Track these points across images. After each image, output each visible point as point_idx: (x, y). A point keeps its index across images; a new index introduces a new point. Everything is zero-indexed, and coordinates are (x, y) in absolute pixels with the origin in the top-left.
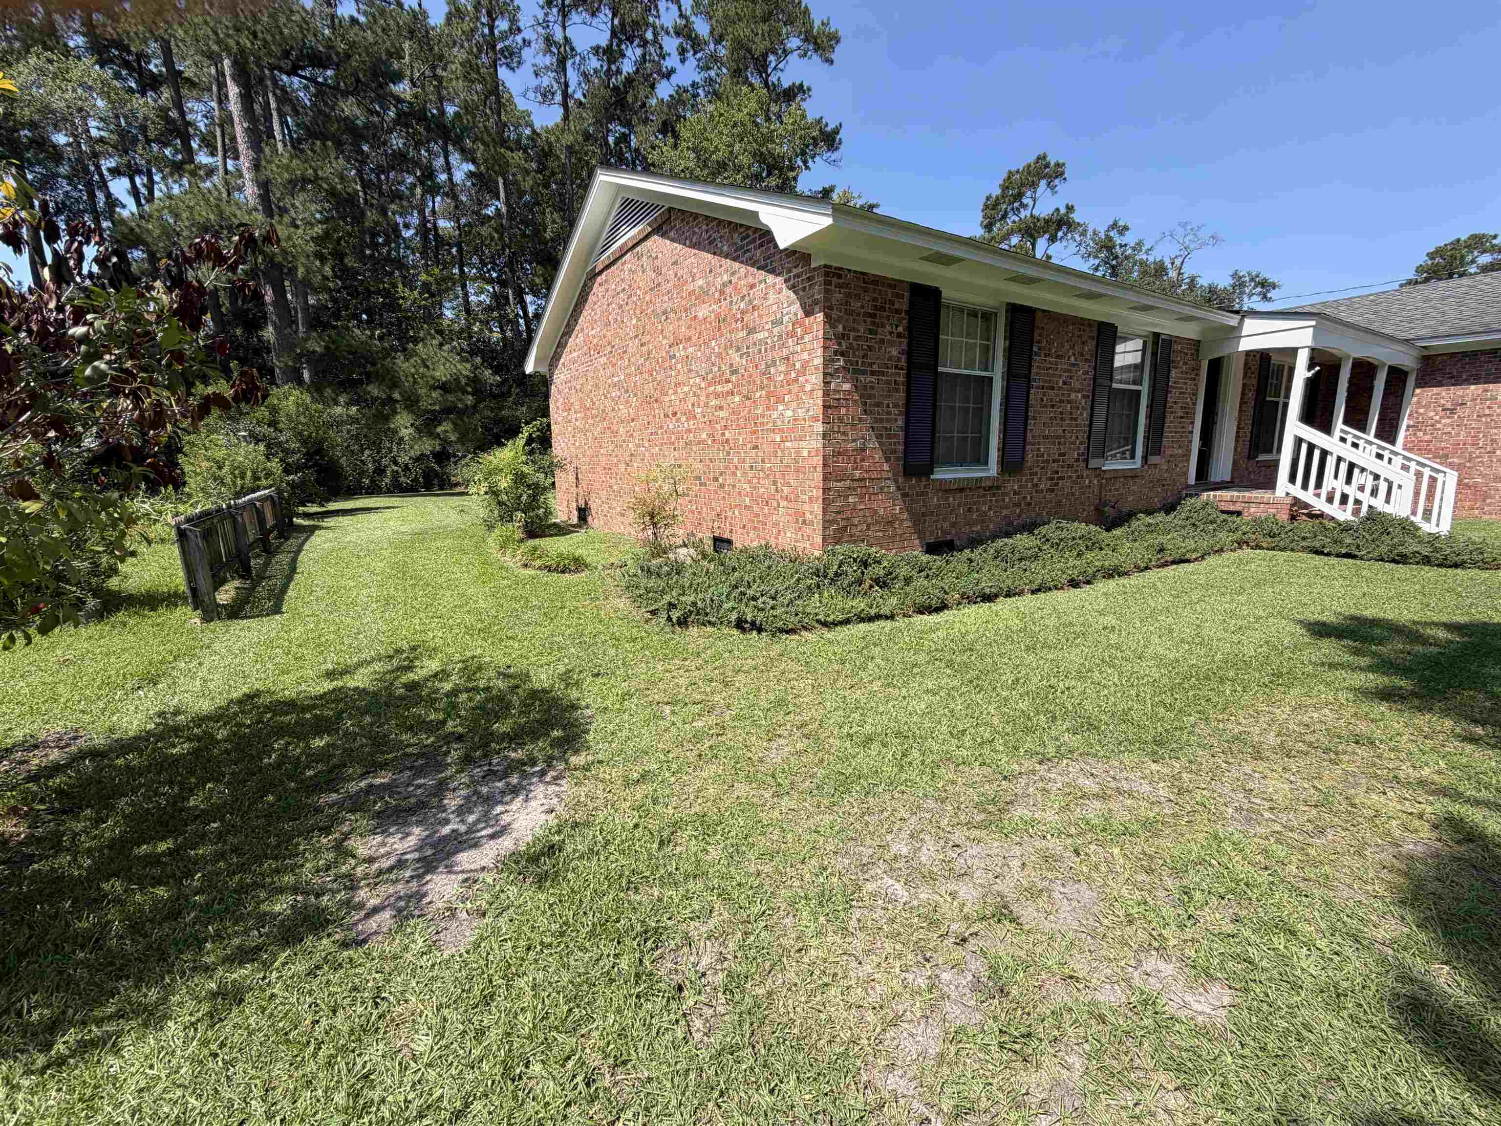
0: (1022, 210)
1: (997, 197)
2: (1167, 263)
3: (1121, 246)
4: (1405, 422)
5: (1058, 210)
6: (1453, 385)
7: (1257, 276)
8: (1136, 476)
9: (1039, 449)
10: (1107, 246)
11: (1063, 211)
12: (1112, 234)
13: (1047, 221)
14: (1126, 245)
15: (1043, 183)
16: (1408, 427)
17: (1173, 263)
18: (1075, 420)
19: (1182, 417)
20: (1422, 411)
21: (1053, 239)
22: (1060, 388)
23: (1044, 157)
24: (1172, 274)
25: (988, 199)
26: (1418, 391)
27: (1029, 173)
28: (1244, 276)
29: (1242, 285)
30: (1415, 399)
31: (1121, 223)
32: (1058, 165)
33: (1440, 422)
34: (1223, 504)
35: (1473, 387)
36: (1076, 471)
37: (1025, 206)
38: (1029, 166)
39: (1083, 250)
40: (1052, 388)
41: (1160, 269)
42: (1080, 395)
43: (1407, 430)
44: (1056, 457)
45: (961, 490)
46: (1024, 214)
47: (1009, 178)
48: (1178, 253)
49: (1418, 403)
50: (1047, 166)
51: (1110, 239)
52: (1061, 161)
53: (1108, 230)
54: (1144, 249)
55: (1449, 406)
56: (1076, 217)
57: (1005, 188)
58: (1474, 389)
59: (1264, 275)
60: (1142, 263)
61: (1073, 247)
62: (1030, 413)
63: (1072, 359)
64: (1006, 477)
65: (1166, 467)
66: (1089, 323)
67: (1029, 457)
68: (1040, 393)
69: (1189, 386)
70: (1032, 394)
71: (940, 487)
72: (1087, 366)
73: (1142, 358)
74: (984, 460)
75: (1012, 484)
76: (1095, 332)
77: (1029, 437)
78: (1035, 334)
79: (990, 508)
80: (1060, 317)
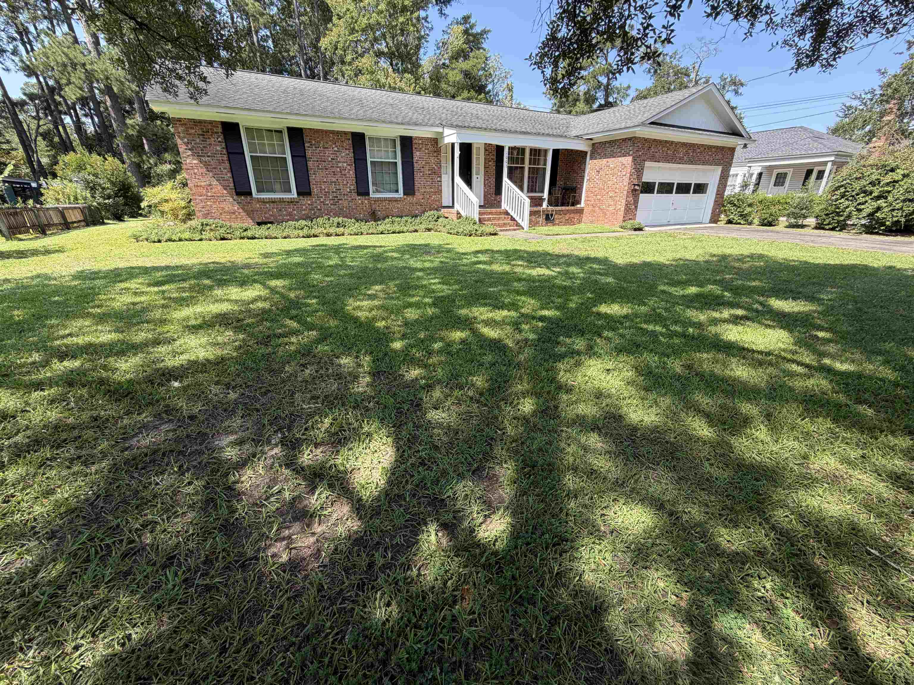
2: (691, 68)
4: (586, 178)
8: (398, 201)
9: (321, 187)
16: (587, 180)
17: (694, 68)
18: (345, 175)
19: (429, 174)
20: (591, 171)
22: (330, 161)
24: (693, 75)
26: (590, 162)
30: (591, 165)
33: (595, 178)
34: (445, 214)
36: (350, 197)
40: (325, 161)
42: (345, 164)
43: (587, 182)
44: (334, 190)
45: (273, 202)
49: (590, 168)
55: (598, 169)
62: (311, 172)
63: (336, 149)
64: (301, 198)
65: (421, 197)
66: (345, 133)
67: (315, 190)
68: (316, 164)
69: (433, 160)
70: (310, 164)
71: (259, 200)
72: (347, 152)
73: (395, 147)
74: (290, 191)
75: (306, 201)
76: (349, 137)
77: (312, 182)
78: (307, 139)
79: (294, 210)
80: (322, 131)
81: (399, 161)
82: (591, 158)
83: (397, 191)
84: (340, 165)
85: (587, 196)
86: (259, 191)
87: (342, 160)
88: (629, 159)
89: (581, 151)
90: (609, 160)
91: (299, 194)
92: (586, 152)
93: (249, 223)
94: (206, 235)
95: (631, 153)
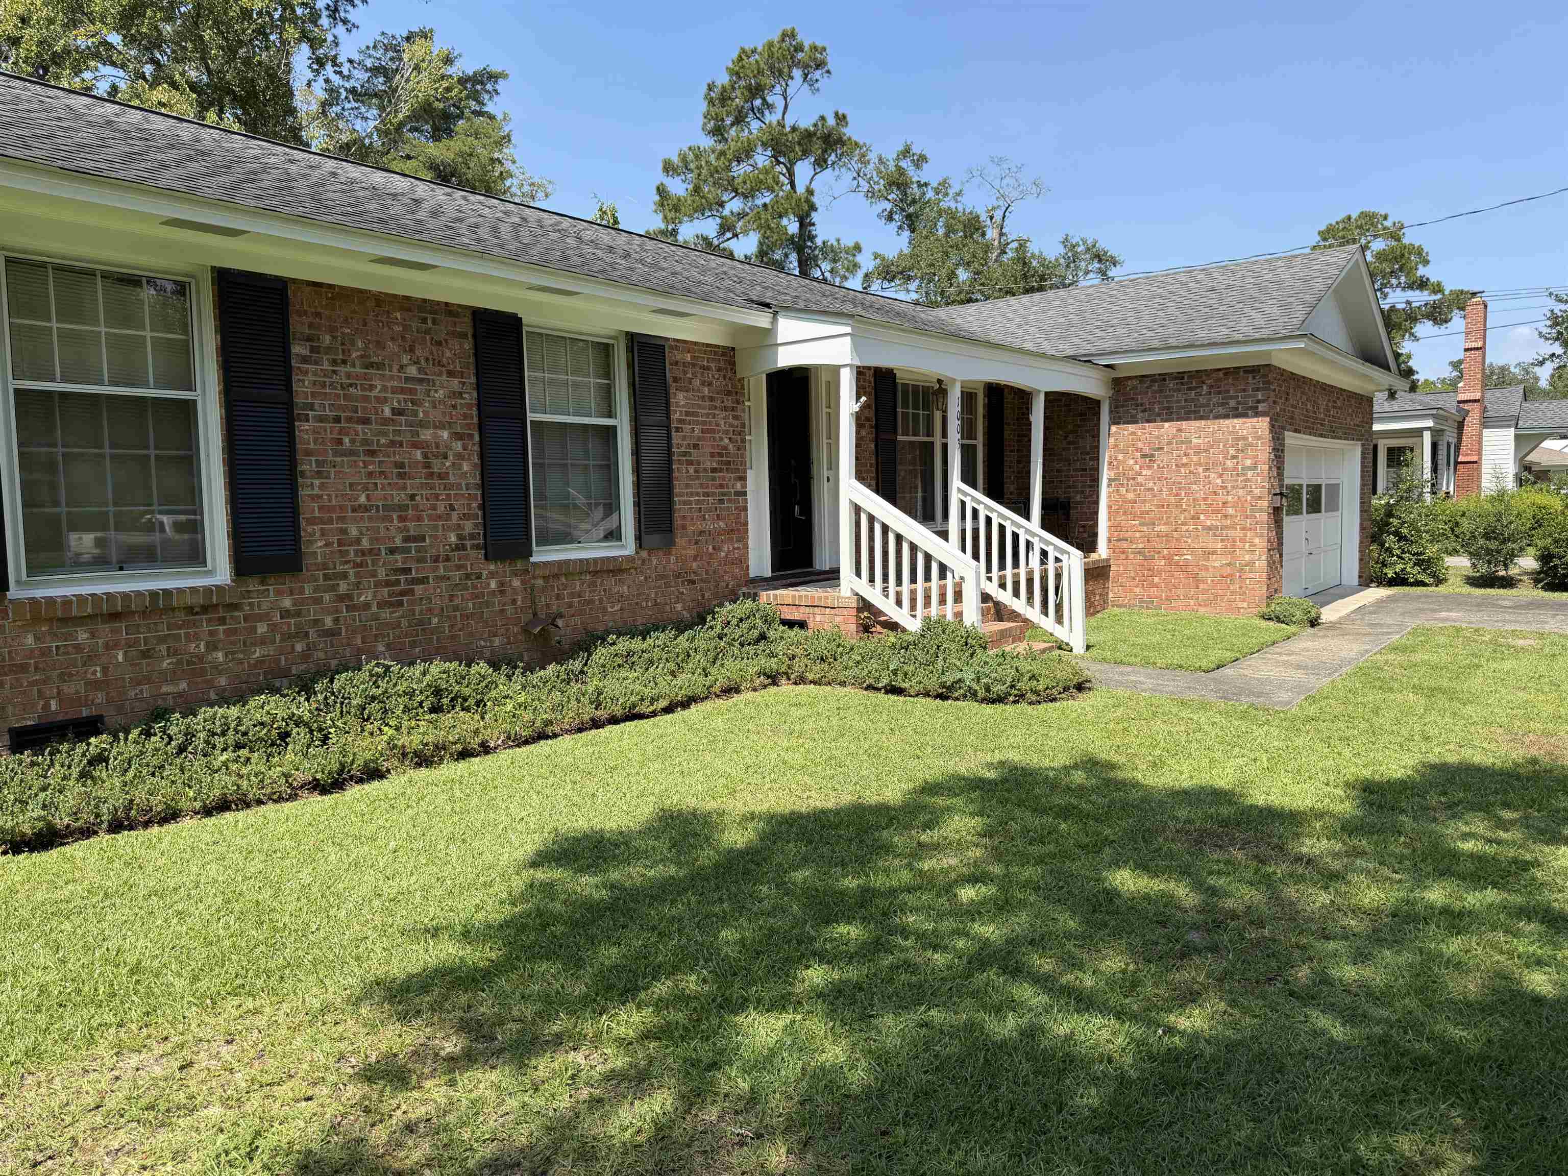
0: (767, 112)
1: (724, 88)
2: (983, 217)
3: (920, 185)
4: (1105, 475)
5: (823, 118)
6: (1148, 421)
7: (1094, 246)
8: (621, 571)
9: (344, 531)
10: (898, 182)
11: (831, 121)
12: (903, 164)
13: (808, 135)
14: (926, 185)
15: (797, 73)
16: (1110, 480)
17: (992, 218)
18: (442, 476)
19: (714, 470)
20: (1120, 457)
21: (821, 163)
22: (385, 421)
23: (793, 35)
24: (992, 234)
25: (710, 88)
26: (1114, 428)
27: (771, 55)
28: (1077, 245)
29: (1075, 258)
30: (1112, 440)
31: (916, 149)
32: (814, 48)
33: (1140, 474)
34: (785, 609)
35: (1167, 425)
36: (459, 567)
37: (770, 107)
38: (771, 45)
39: (865, 186)
40: (366, 421)
41: (973, 226)
42: (445, 434)
43: (1109, 485)
44: (398, 542)
45: (115, 616)
46: (772, 118)
47: (740, 59)
48: (996, 204)
49: (1116, 446)
50: (799, 48)
51: (901, 171)
52: (819, 44)
53: (898, 159)
54: (951, 192)
55: (1147, 450)
56: (850, 132)
57: (736, 74)
58: (1168, 428)
59: (1102, 245)
60: (952, 215)
61: (847, 176)
62: (307, 466)
63: (412, 371)
64: (253, 585)
65: (691, 551)
66: (449, 310)
67: (317, 546)
68: (330, 430)
69: (722, 420)
70: (305, 431)
71: (40, 613)
72: (455, 383)
73: (607, 371)
74: (198, 556)
75: (275, 598)
76: (465, 325)
77: (309, 508)
78: (298, 325)
79: (213, 647)
80: (361, 295)
81: (623, 423)
82: (1115, 421)
83: (614, 535)
84: (426, 435)
85: (1114, 527)
86: (34, 568)
87: (436, 415)
88: (1262, 425)
89: (1086, 399)
90: (1184, 425)
91: (243, 567)
92: (1098, 403)
95: (1261, 407)
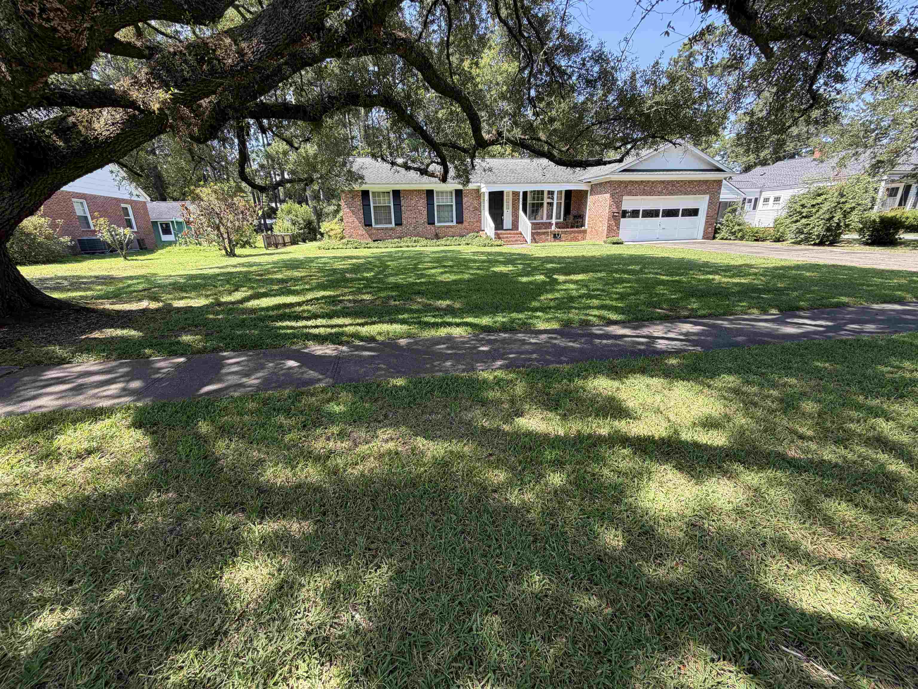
9: (408, 221)
18: (421, 213)
22: (413, 206)
36: (424, 226)
40: (410, 206)
42: (422, 207)
43: (588, 211)
44: (415, 222)
62: (403, 213)
63: (417, 199)
64: (397, 227)
65: (467, 225)
66: (423, 191)
67: (404, 222)
68: (406, 208)
69: (475, 202)
70: (403, 208)
71: (375, 229)
72: (424, 199)
73: (451, 196)
74: (391, 223)
75: (399, 228)
76: (425, 192)
77: (403, 218)
78: (402, 195)
79: (392, 233)
80: (410, 190)
81: (454, 204)
82: (590, 195)
83: (452, 221)
84: (419, 208)
85: (589, 221)
86: (376, 224)
87: (420, 205)
88: (608, 196)
89: (584, 190)
90: (599, 195)
91: (396, 225)
92: (587, 191)
93: (370, 241)
94: (349, 246)
95: (609, 191)
